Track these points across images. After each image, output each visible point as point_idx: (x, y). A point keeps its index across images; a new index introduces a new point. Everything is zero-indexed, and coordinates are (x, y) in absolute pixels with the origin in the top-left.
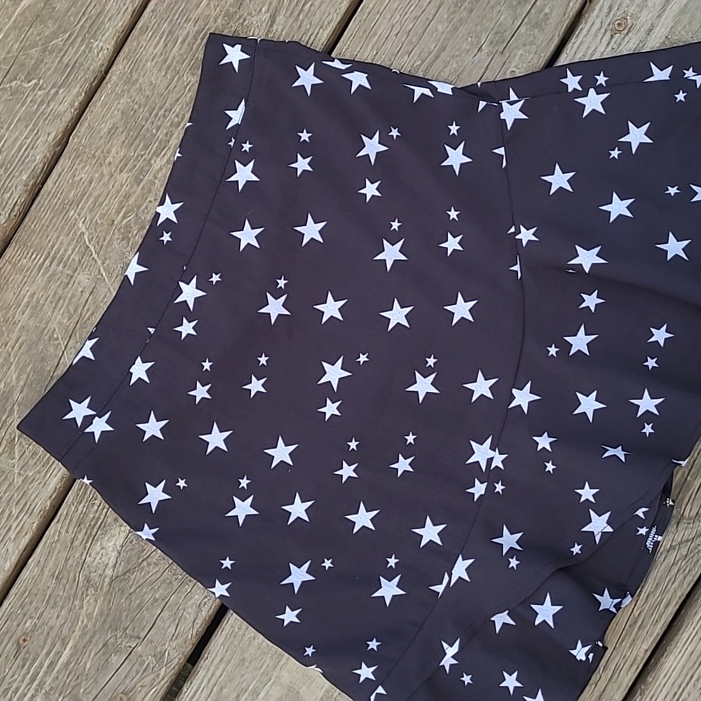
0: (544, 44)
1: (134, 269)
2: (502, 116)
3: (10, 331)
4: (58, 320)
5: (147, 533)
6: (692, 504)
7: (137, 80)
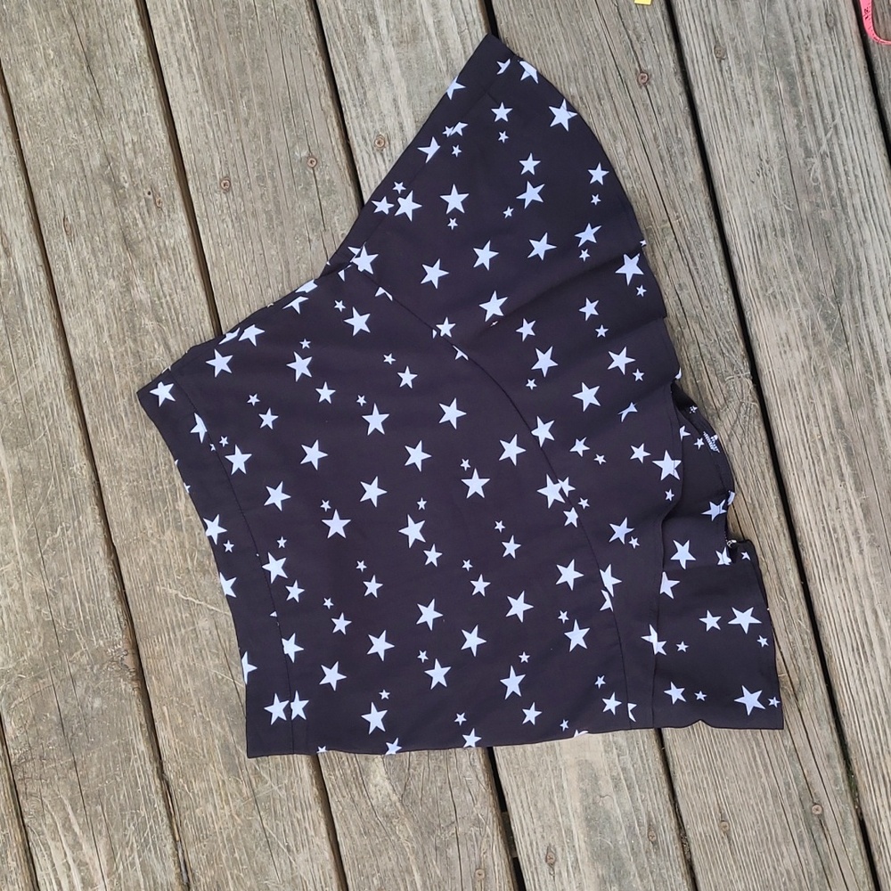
0: (345, 200)
1: (227, 586)
2: (361, 269)
3: (190, 701)
4: (212, 665)
5: (393, 748)
6: (715, 395)
7: (120, 466)
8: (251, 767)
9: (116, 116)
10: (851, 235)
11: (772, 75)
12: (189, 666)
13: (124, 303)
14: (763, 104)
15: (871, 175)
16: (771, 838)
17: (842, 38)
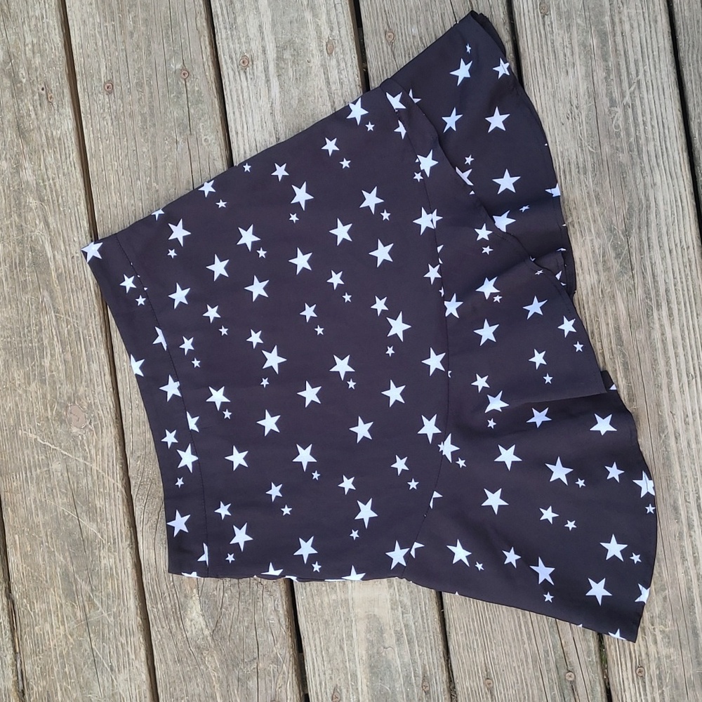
8: (86, 595)
9: (20, 20)
10: (644, 178)
11: (587, 32)
12: (41, 501)
13: (13, 182)
14: (577, 57)
15: (666, 126)
16: (529, 697)
17: (651, 5)
